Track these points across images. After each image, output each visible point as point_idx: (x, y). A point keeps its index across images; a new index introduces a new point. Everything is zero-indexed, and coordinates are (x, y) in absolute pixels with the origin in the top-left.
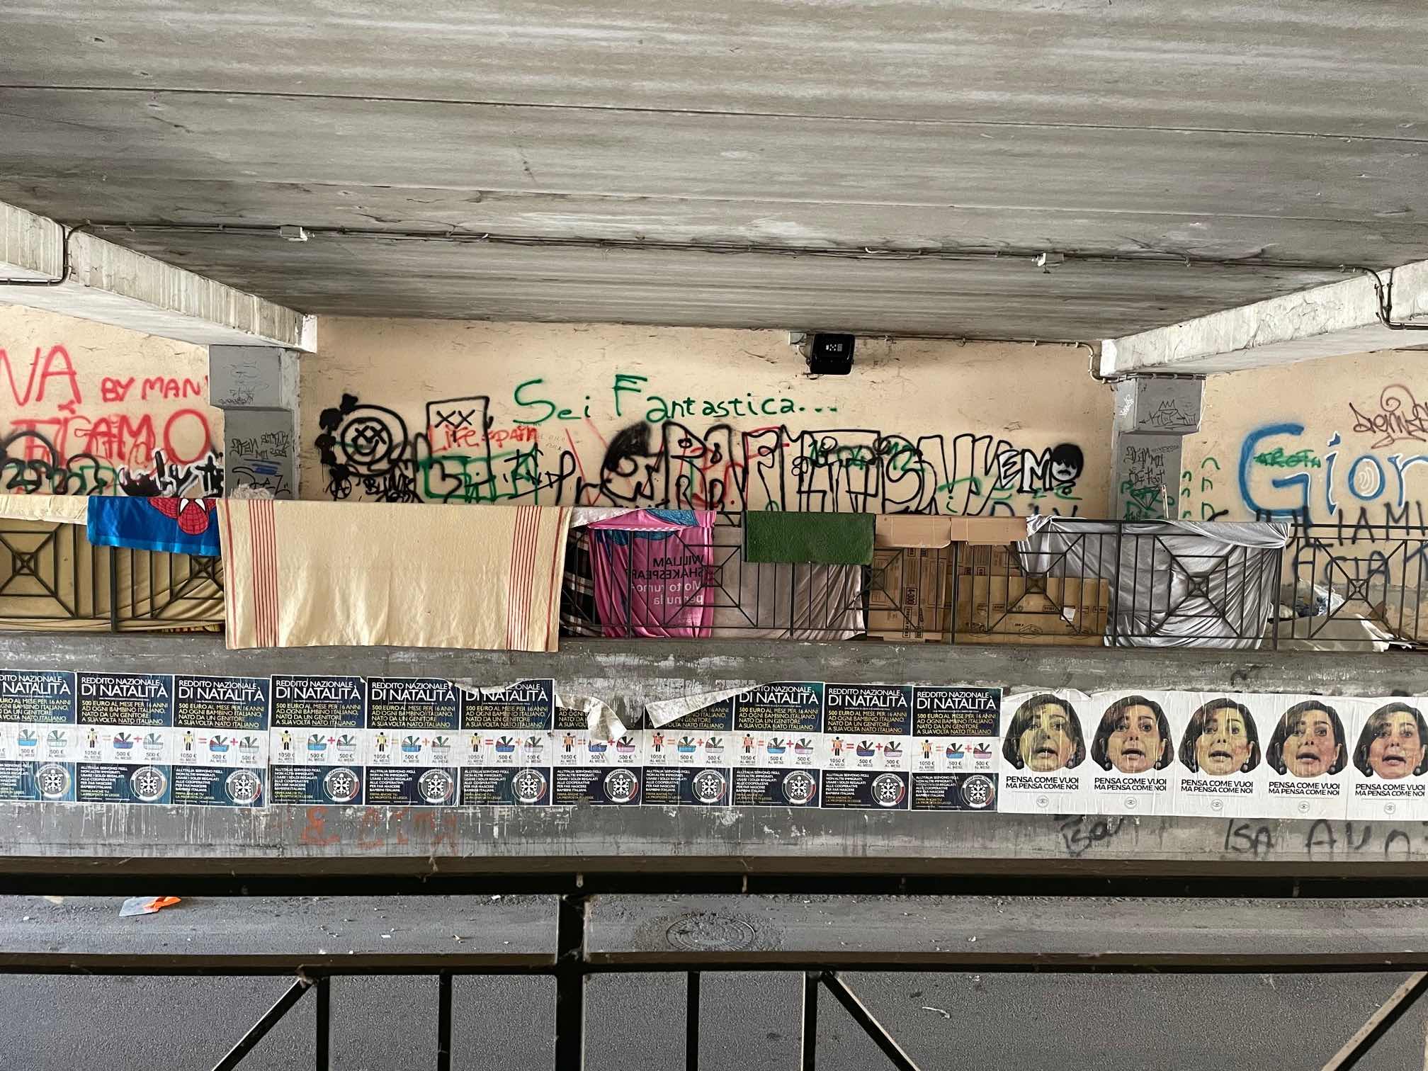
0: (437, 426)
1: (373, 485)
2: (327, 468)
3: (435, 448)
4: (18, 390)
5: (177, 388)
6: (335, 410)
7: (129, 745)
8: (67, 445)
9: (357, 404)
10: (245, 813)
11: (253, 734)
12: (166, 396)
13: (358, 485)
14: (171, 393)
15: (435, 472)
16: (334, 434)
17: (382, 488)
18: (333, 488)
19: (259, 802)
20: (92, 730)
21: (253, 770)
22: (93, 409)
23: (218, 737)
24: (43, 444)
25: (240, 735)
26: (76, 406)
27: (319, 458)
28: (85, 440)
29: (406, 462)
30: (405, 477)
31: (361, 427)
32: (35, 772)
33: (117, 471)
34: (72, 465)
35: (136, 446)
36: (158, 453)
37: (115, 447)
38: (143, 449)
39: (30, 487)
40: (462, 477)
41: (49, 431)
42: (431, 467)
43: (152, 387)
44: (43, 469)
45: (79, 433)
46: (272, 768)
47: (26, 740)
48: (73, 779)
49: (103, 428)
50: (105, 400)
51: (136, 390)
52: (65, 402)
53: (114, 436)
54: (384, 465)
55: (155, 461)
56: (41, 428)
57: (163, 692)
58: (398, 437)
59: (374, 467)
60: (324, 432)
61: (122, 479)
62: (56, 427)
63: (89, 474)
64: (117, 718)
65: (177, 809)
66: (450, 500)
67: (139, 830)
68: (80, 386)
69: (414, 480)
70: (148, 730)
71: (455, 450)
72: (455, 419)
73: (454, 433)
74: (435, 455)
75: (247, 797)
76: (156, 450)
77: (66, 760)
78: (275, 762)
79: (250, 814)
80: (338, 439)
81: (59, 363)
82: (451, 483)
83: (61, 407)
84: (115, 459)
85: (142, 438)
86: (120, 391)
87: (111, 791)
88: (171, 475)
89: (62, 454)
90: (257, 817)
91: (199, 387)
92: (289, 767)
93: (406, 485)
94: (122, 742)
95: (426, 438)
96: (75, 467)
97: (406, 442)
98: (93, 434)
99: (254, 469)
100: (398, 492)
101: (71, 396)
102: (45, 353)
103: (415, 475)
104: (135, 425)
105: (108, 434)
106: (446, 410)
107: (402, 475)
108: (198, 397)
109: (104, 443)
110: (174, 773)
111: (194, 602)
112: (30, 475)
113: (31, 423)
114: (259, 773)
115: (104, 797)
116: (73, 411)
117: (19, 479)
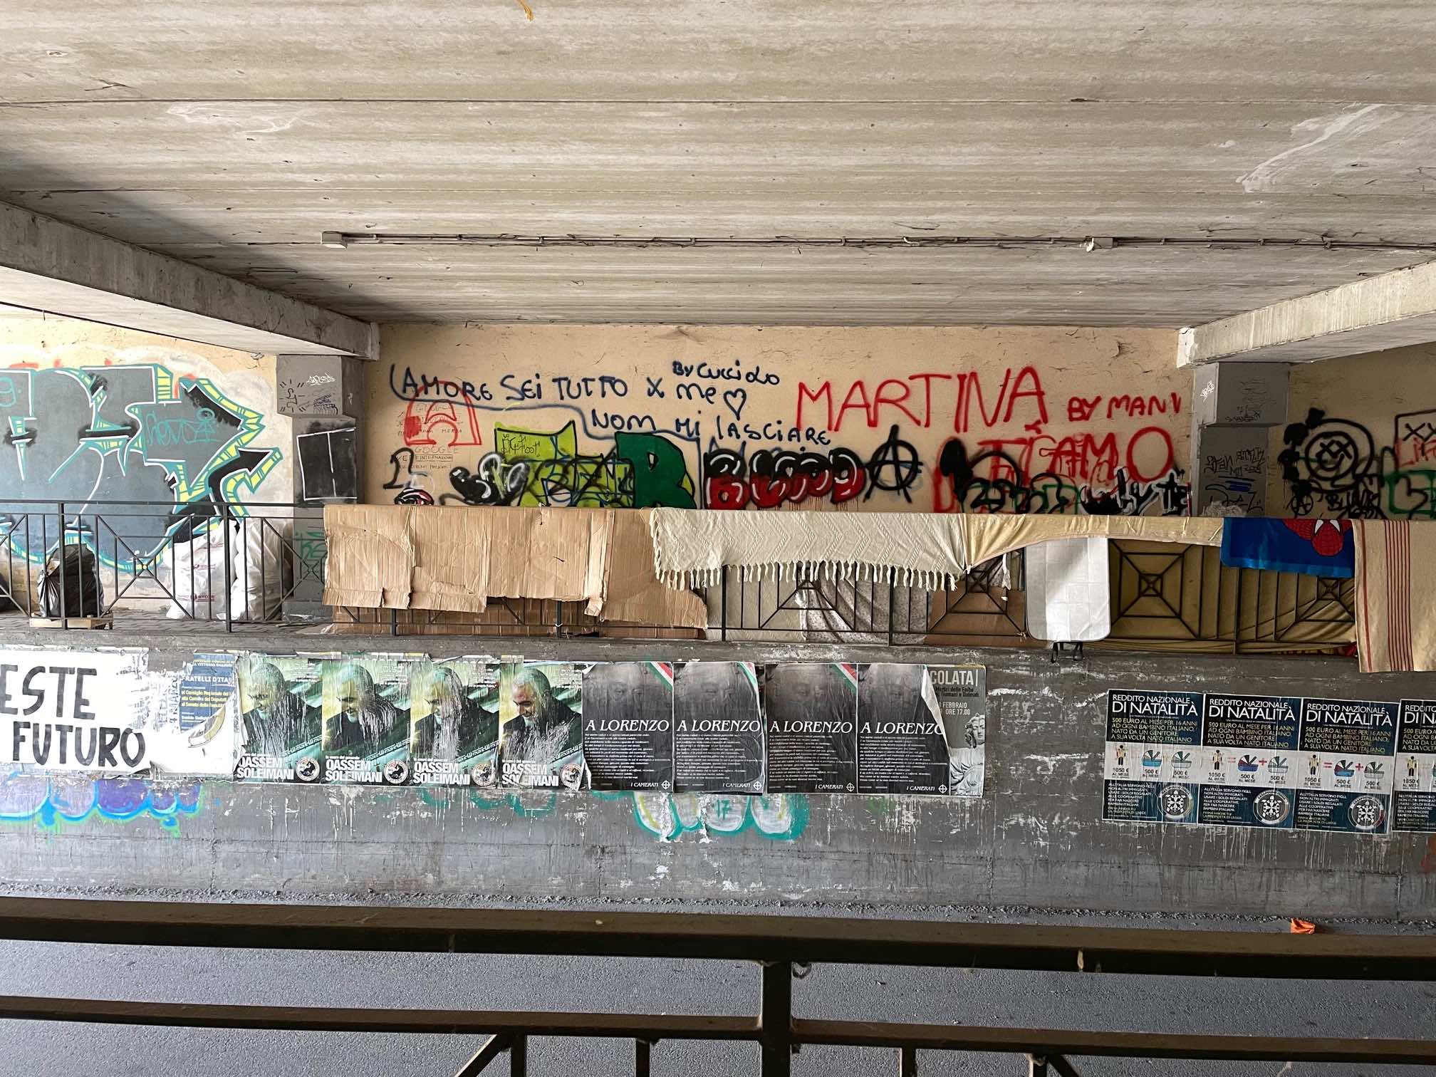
0: (1405, 439)
1: (1335, 501)
2: (1289, 484)
3: (1402, 462)
4: (986, 411)
5: (1142, 406)
6: (1301, 424)
7: (1254, 768)
8: (1031, 464)
9: (1324, 418)
10: (1367, 839)
11: (1378, 759)
12: (1131, 414)
13: (1320, 500)
14: (1137, 411)
15: (1401, 487)
16: (1298, 449)
17: (1345, 504)
18: (1295, 505)
19: (1381, 828)
20: (1218, 751)
21: (1377, 796)
22: (1060, 428)
23: (1343, 762)
24: (1008, 463)
25: (1365, 760)
26: (1041, 426)
27: (1281, 474)
28: (1050, 458)
29: (1371, 477)
30: (1369, 493)
31: (1327, 442)
32: (1158, 793)
33: (1080, 489)
34: (1036, 484)
35: (1099, 464)
36: (1120, 471)
37: (1078, 465)
38: (1105, 467)
39: (994, 506)
40: (1429, 492)
41: (1015, 451)
42: (1397, 482)
43: (1118, 406)
44: (1007, 489)
45: (1044, 453)
46: (1396, 794)
47: (1151, 760)
48: (1196, 801)
49: (1068, 447)
50: (1071, 419)
51: (1102, 408)
52: (1031, 422)
53: (1078, 455)
54: (1348, 480)
55: (1116, 480)
56: (1007, 448)
57: (1290, 715)
58: (1364, 450)
59: (1337, 483)
60: (1288, 447)
61: (1083, 497)
62: (1023, 446)
63: (1052, 492)
64: (1243, 741)
65: (1299, 833)
66: (1415, 516)
67: (1259, 853)
68: (1047, 407)
69: (1378, 496)
70: (1275, 753)
71: (1422, 464)
72: (1425, 432)
73: (1423, 447)
74: (1402, 469)
75: (1370, 823)
76: (1118, 468)
77: (1190, 781)
78: (1400, 788)
79: (1371, 841)
80: (1302, 455)
81: (1028, 384)
82: (1418, 498)
83: (1028, 427)
84: (1078, 477)
85: (1106, 456)
86: (1086, 410)
87: (1234, 814)
88: (1132, 493)
89: (1026, 473)
90: (1378, 844)
91: (1164, 404)
92: (1414, 793)
93: (1369, 501)
94: (1247, 765)
95: (1394, 452)
96: (1038, 486)
97: (1372, 456)
98: (1057, 454)
99: (1228, 485)
100: (1361, 507)
101: (1038, 417)
102: (1015, 375)
103: (1379, 490)
104: (1099, 444)
105: (1072, 453)
106: (1414, 422)
107: (1366, 490)
108: (1162, 415)
109: (1067, 462)
110: (1298, 796)
111: (1318, 624)
112: (994, 494)
113: (998, 444)
114: (1383, 799)
115: (1225, 820)
116: (1039, 431)
117: (983, 498)
